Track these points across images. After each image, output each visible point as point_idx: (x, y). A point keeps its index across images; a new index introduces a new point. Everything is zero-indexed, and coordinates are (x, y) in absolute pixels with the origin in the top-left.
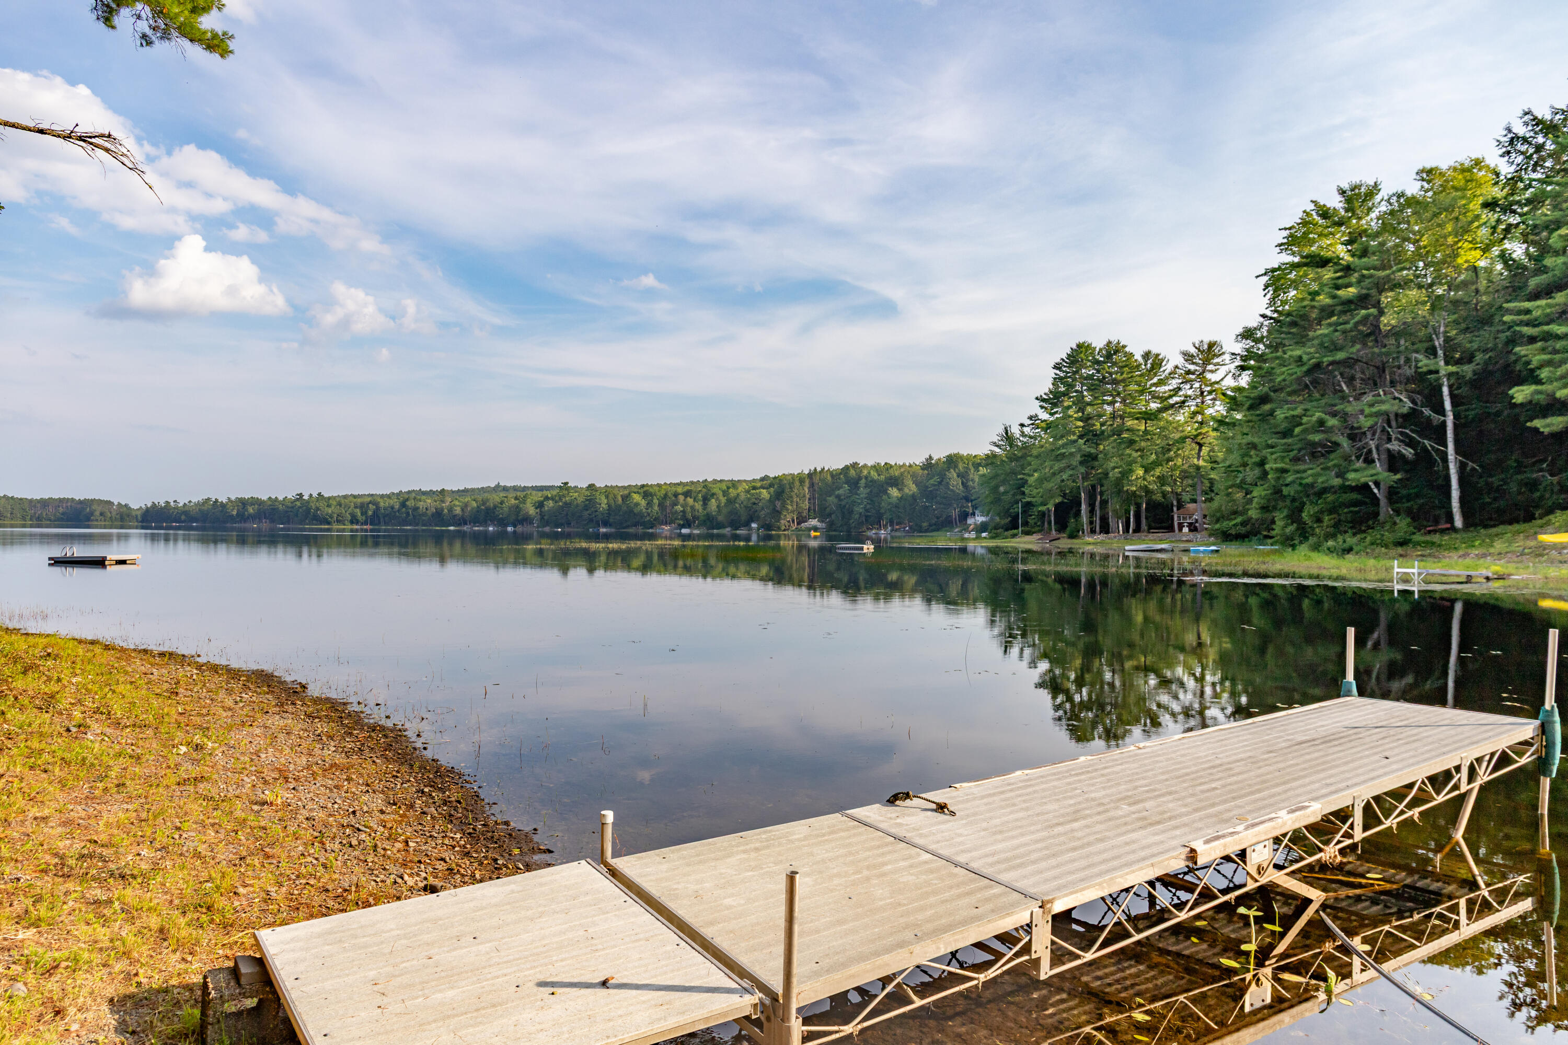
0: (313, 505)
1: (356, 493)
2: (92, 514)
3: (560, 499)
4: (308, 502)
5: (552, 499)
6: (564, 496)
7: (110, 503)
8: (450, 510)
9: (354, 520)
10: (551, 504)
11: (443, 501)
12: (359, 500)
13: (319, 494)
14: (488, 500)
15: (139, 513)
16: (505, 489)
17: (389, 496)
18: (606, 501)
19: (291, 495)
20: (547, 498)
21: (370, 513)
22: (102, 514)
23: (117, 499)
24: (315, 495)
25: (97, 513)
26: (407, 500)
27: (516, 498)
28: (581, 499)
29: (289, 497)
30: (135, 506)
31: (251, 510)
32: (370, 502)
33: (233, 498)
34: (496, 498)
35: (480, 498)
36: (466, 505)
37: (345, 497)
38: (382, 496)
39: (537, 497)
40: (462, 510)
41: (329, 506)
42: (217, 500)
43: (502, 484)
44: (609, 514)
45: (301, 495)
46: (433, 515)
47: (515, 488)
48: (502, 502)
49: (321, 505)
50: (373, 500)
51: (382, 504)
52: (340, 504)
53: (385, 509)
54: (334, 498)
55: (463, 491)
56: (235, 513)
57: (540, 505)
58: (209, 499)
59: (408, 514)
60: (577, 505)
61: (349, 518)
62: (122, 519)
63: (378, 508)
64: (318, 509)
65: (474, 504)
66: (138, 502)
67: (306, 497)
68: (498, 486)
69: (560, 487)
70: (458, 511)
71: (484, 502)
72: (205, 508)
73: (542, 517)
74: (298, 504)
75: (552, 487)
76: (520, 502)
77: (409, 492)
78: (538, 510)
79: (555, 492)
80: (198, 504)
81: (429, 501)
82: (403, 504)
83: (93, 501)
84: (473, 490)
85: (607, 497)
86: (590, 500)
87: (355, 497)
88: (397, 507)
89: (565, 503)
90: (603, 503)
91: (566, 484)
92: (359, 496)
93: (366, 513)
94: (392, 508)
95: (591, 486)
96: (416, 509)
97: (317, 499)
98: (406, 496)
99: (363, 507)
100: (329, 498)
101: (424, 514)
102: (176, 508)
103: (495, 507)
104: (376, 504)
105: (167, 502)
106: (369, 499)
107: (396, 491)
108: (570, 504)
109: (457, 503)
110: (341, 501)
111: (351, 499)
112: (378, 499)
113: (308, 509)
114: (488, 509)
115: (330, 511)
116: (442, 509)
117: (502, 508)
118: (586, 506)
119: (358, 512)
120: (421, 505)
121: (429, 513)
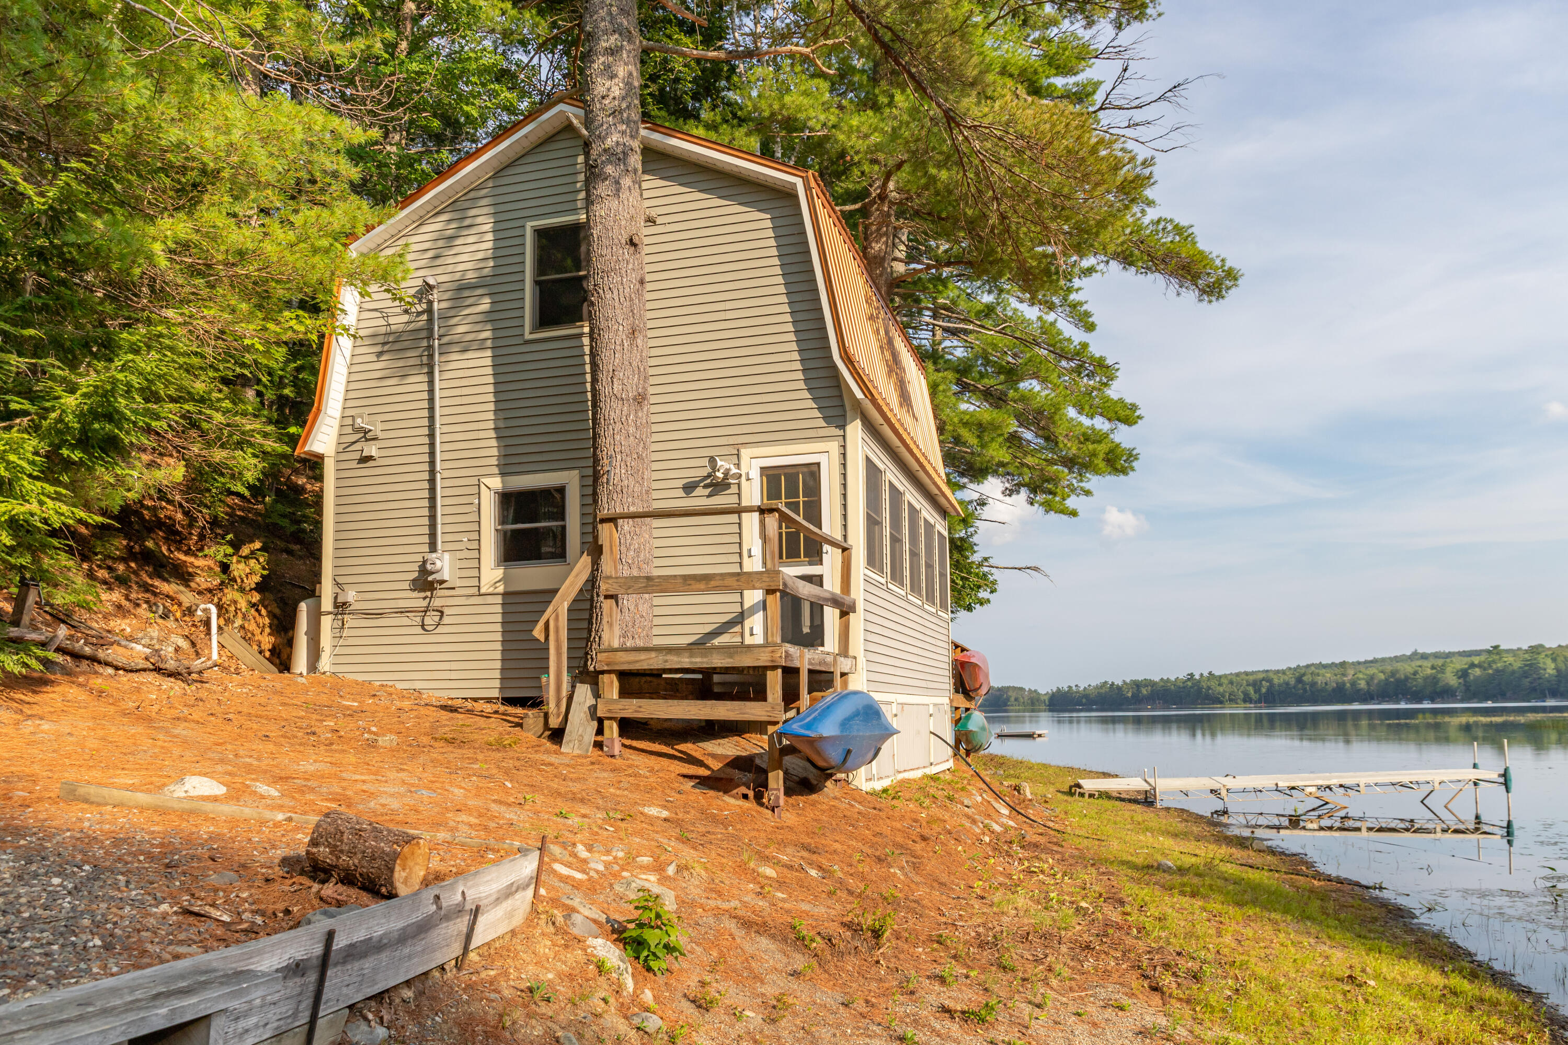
0: (1204, 684)
1: (1249, 669)
2: (1008, 699)
3: (1490, 667)
4: (1199, 681)
5: (1479, 666)
6: (1494, 662)
7: (1021, 689)
8: (1353, 684)
9: (1247, 699)
10: (1477, 672)
11: (1344, 675)
12: (1251, 678)
13: (1210, 673)
14: (1397, 671)
15: (1046, 698)
16: (1424, 657)
17: (1284, 672)
18: (1553, 666)
19: (1182, 675)
20: (1473, 665)
21: (1264, 690)
22: (1016, 700)
23: (1028, 685)
24: (1206, 674)
25: (1012, 699)
26: (1304, 675)
27: (1433, 668)
28: (1517, 665)
29: (1181, 677)
30: (1042, 691)
31: (1144, 691)
32: (1263, 679)
33: (1128, 681)
34: (1407, 669)
35: (1389, 668)
36: (1372, 677)
37: (1237, 675)
38: (1278, 672)
39: (1460, 664)
40: (1368, 684)
41: (1220, 685)
42: (1113, 684)
43: (1420, 651)
44: (1559, 681)
45: (1192, 675)
46: (1334, 690)
47: (1436, 655)
48: (1415, 673)
49: (1213, 684)
50: (1267, 676)
51: (1276, 681)
52: (1231, 683)
53: (1280, 685)
54: (1225, 676)
55: (1371, 662)
56: (1130, 695)
57: (1463, 674)
58: (1106, 682)
59: (1305, 690)
60: (1513, 672)
61: (1242, 696)
62: (1033, 704)
63: (1272, 685)
64: (1209, 688)
65: (1382, 676)
66: (1045, 688)
67: (1197, 677)
68: (1415, 653)
69: (1488, 652)
70: (1362, 684)
71: (1393, 674)
72: (1103, 691)
73: (1467, 686)
74: (1189, 684)
75: (1477, 653)
76: (1438, 672)
77: (1308, 666)
78: (1461, 681)
79: (1483, 658)
80: (1097, 687)
81: (1328, 675)
82: (1299, 680)
83: (1008, 688)
84: (1383, 660)
85: (1554, 660)
86: (1530, 665)
87: (1247, 674)
88: (1292, 682)
89: (1497, 671)
90: (1550, 668)
91: (1496, 647)
92: (1253, 673)
93: (1260, 690)
94: (1287, 684)
95: (1536, 650)
96: (1313, 684)
97: (1209, 679)
98: (1303, 671)
99: (1256, 684)
100: (1220, 677)
101: (1323, 690)
102: (1078, 692)
103: (1407, 678)
104: (1269, 680)
105: (1070, 687)
106: (1261, 676)
107: (1293, 666)
108: (1503, 671)
109: (1361, 676)
110: (1233, 679)
111: (1244, 676)
112: (1271, 675)
113: (1200, 689)
114: (1398, 681)
115: (1221, 689)
116: (1344, 684)
117: (1415, 680)
118: (1525, 672)
119: (1251, 690)
120: (1319, 680)
121: (1329, 688)
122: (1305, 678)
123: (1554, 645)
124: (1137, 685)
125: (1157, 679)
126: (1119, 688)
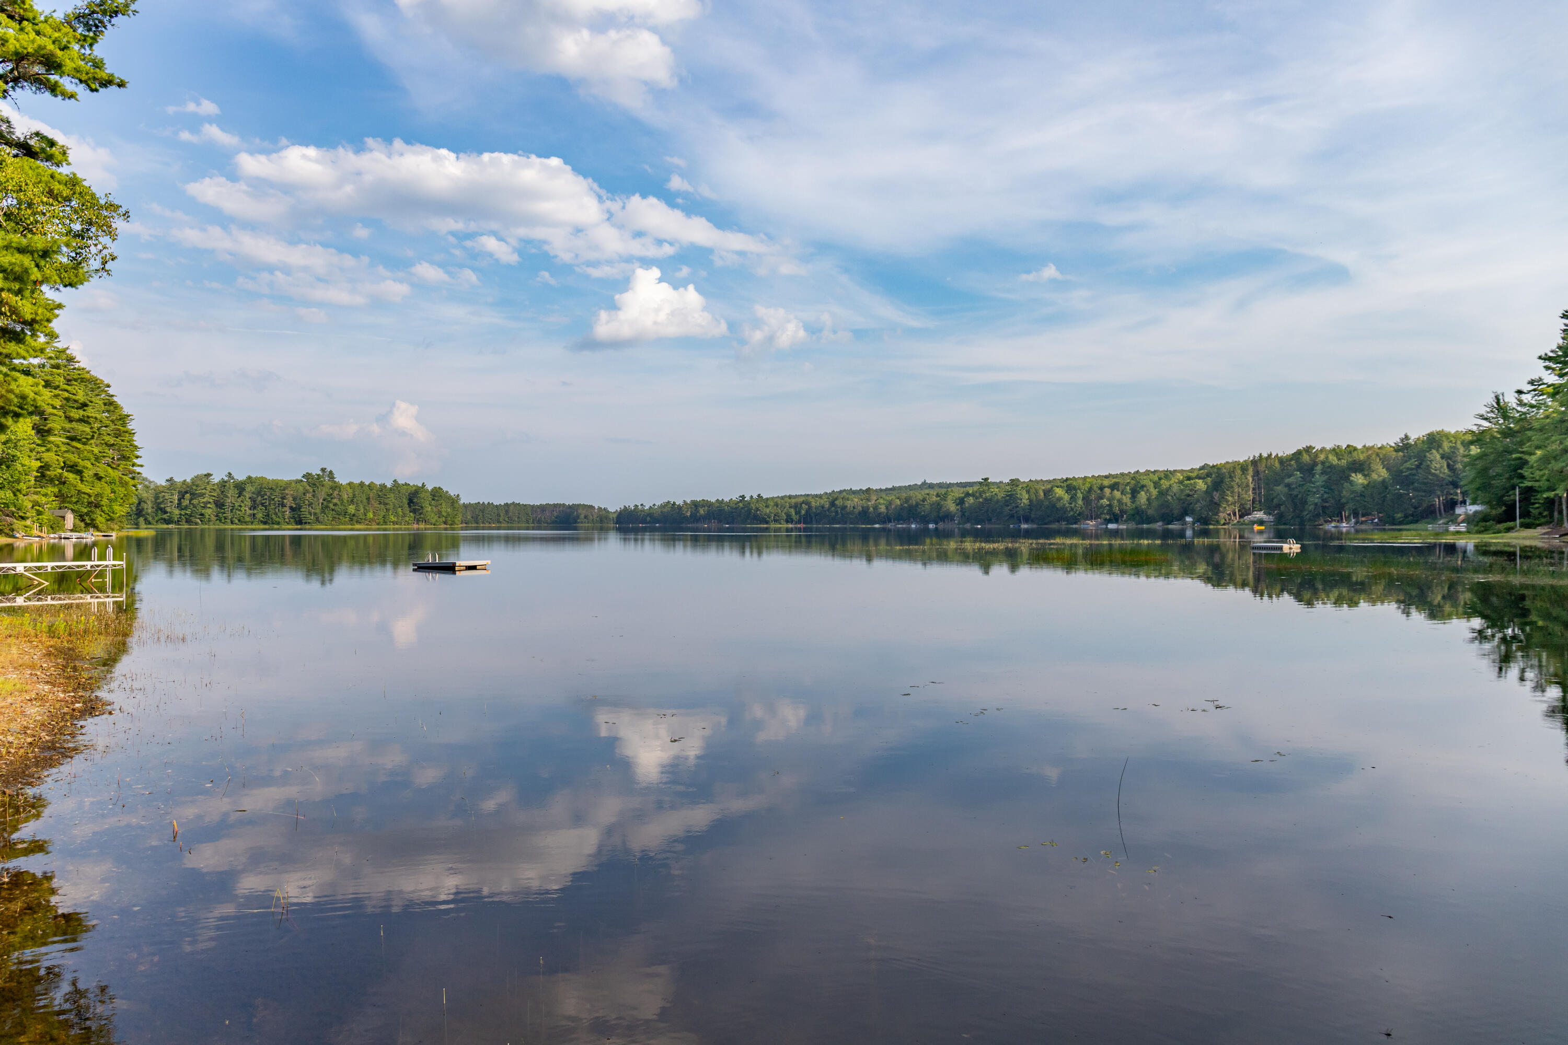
0: (753, 506)
1: (791, 494)
2: (578, 517)
3: (981, 496)
4: (749, 503)
5: (973, 495)
6: (984, 492)
7: (592, 507)
8: (876, 508)
9: (789, 520)
10: (971, 500)
11: (868, 500)
12: (793, 501)
13: (759, 496)
14: (911, 498)
15: (615, 516)
16: (929, 486)
17: (820, 496)
18: (1027, 496)
19: (735, 497)
20: (968, 495)
21: (803, 512)
22: (586, 517)
23: (598, 503)
24: (755, 496)
25: (582, 516)
26: (836, 499)
27: (938, 495)
28: (1001, 495)
30: (612, 509)
31: (702, 511)
32: (803, 502)
33: (688, 501)
34: (918, 496)
35: (904, 495)
36: (890, 503)
37: (783, 498)
38: (815, 496)
39: (958, 493)
40: (887, 508)
41: (767, 506)
42: (674, 503)
43: (926, 481)
44: (1031, 509)
45: (743, 497)
46: (860, 513)
47: (938, 486)
48: (924, 500)
49: (761, 505)
50: (806, 500)
51: (813, 504)
52: (776, 505)
53: (816, 508)
54: (773, 498)
55: (887, 489)
56: (689, 514)
57: (960, 502)
58: (668, 502)
59: (837, 512)
60: (998, 501)
61: (785, 518)
62: (601, 521)
63: (810, 507)
64: (757, 509)
65: (898, 502)
67: (747, 499)
68: (922, 483)
69: (980, 483)
70: (883, 509)
71: (907, 500)
72: (665, 510)
73: (963, 512)
74: (741, 505)
75: (971, 484)
76: (942, 499)
77: (839, 492)
78: (959, 507)
79: (976, 488)
80: (660, 507)
81: (856, 500)
82: (833, 504)
84: (899, 488)
85: (1028, 492)
86: (1010, 496)
87: (790, 497)
88: (827, 505)
89: (986, 499)
90: (1025, 498)
91: (986, 479)
92: (793, 497)
93: (800, 512)
94: (823, 507)
95: (1014, 482)
96: (844, 508)
97: (757, 501)
98: (835, 496)
99: (797, 507)
100: (767, 499)
101: (852, 513)
102: (643, 511)
103: (917, 504)
104: (808, 503)
105: (636, 506)
106: (801, 500)
107: (827, 491)
108: (991, 500)
109: (881, 501)
110: (777, 502)
111: (787, 499)
112: (810, 499)
113: (750, 510)
114: (911, 507)
115: (768, 511)
116: (868, 508)
117: (924, 506)
118: (1006, 501)
119: (793, 511)
120: (849, 503)
121: (856, 511)
122: (837, 502)
123: (1027, 480)
124: (695, 505)
125: (713, 500)
126: (679, 507)
